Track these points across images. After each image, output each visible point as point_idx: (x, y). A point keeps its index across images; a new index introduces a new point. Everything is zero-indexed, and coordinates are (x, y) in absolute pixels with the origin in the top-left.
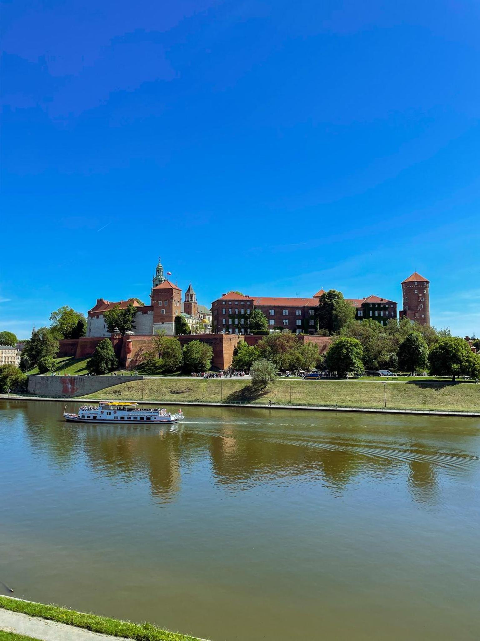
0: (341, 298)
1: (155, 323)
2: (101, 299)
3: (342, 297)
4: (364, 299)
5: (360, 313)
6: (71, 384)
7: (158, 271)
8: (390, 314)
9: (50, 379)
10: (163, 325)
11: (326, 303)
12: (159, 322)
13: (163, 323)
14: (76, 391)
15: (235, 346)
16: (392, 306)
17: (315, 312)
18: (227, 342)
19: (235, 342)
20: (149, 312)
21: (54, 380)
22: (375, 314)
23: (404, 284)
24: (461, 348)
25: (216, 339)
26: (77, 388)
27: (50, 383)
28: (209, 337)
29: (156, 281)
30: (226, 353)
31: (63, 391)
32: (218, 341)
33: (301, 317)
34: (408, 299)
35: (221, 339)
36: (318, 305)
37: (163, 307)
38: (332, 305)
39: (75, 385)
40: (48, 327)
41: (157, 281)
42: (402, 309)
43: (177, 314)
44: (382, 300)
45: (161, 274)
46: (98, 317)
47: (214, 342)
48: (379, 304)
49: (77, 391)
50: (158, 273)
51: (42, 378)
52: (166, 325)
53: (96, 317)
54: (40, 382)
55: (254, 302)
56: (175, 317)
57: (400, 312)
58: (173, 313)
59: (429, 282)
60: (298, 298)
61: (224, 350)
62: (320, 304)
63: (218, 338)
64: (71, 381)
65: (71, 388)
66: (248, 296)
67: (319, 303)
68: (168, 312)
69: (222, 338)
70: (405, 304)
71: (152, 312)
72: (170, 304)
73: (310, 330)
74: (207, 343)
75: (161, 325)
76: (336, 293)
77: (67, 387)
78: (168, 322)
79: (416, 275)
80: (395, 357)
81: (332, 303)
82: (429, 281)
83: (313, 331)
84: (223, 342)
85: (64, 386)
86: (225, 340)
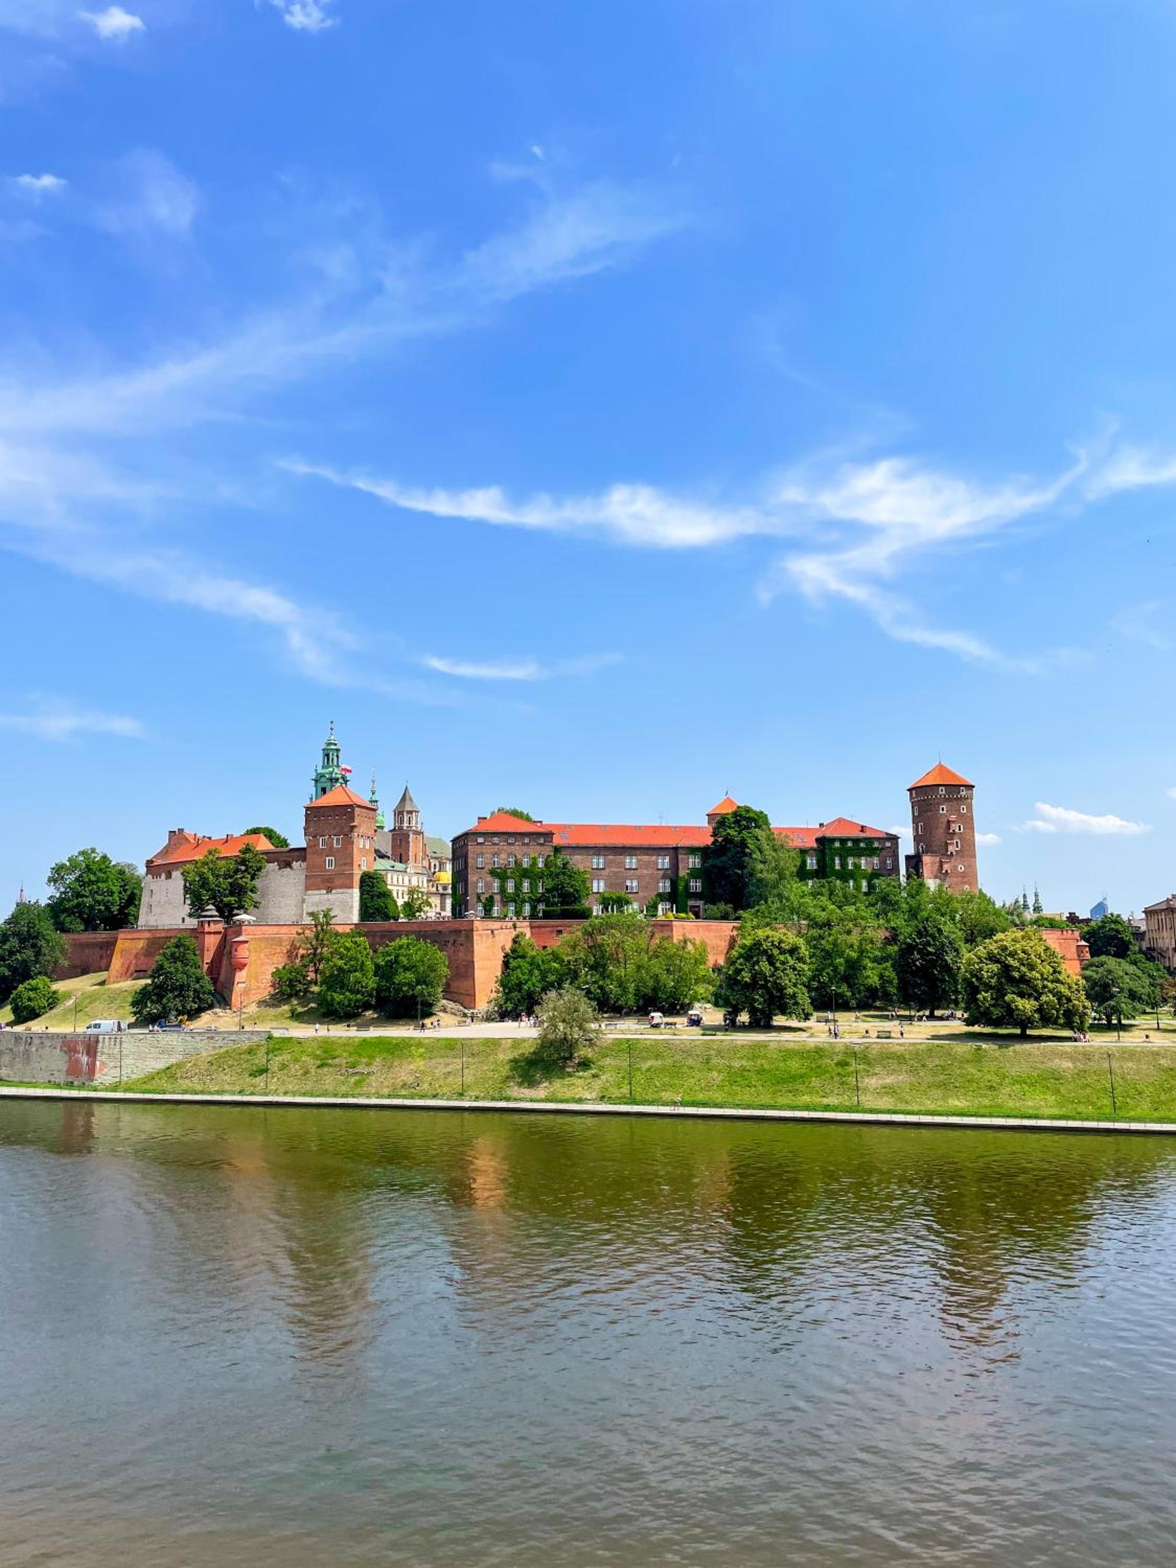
0: (764, 827)
1: (310, 892)
2: (181, 830)
3: (767, 823)
4: (821, 825)
5: (811, 863)
6: (88, 1054)
7: (328, 755)
8: (882, 862)
9: (36, 1041)
10: (329, 896)
11: (728, 840)
12: (319, 889)
13: (329, 890)
14: (101, 1070)
15: (503, 948)
16: (888, 844)
17: (704, 860)
18: (485, 938)
19: (505, 939)
20: (295, 865)
21: (48, 1043)
22: (847, 864)
23: (914, 792)
24: (1039, 961)
25: (457, 932)
26: (103, 1063)
27: (37, 1050)
28: (440, 928)
29: (323, 779)
30: (481, 969)
31: (69, 1072)
32: (462, 939)
33: (669, 872)
34: (924, 828)
35: (469, 934)
36: (710, 843)
37: (331, 851)
38: (743, 844)
39: (98, 1058)
40: (44, 902)
41: (324, 784)
42: (912, 852)
43: (364, 868)
44: (863, 829)
45: (335, 763)
46: (169, 876)
47: (452, 939)
48: (856, 841)
49: (103, 1072)
50: (328, 759)
51: (17, 1037)
52: (337, 896)
53: (163, 876)
54: (11, 1050)
55: (554, 836)
56: (359, 876)
57: (908, 858)
58: (355, 866)
59: (973, 787)
60: (664, 824)
61: (475, 960)
62: (716, 841)
63: (460, 931)
64: (89, 1045)
65: (87, 1064)
66: (541, 822)
67: (712, 839)
68: (342, 865)
69: (472, 930)
70: (917, 839)
71: (304, 865)
72: (349, 842)
73: (691, 903)
74: (433, 942)
75: (326, 896)
76: (752, 815)
77: (77, 1061)
78: (341, 887)
79: (941, 769)
80: (891, 974)
81: (743, 840)
82: (973, 784)
83: (698, 907)
84: (475, 938)
85: (70, 1059)
86: (480, 935)
